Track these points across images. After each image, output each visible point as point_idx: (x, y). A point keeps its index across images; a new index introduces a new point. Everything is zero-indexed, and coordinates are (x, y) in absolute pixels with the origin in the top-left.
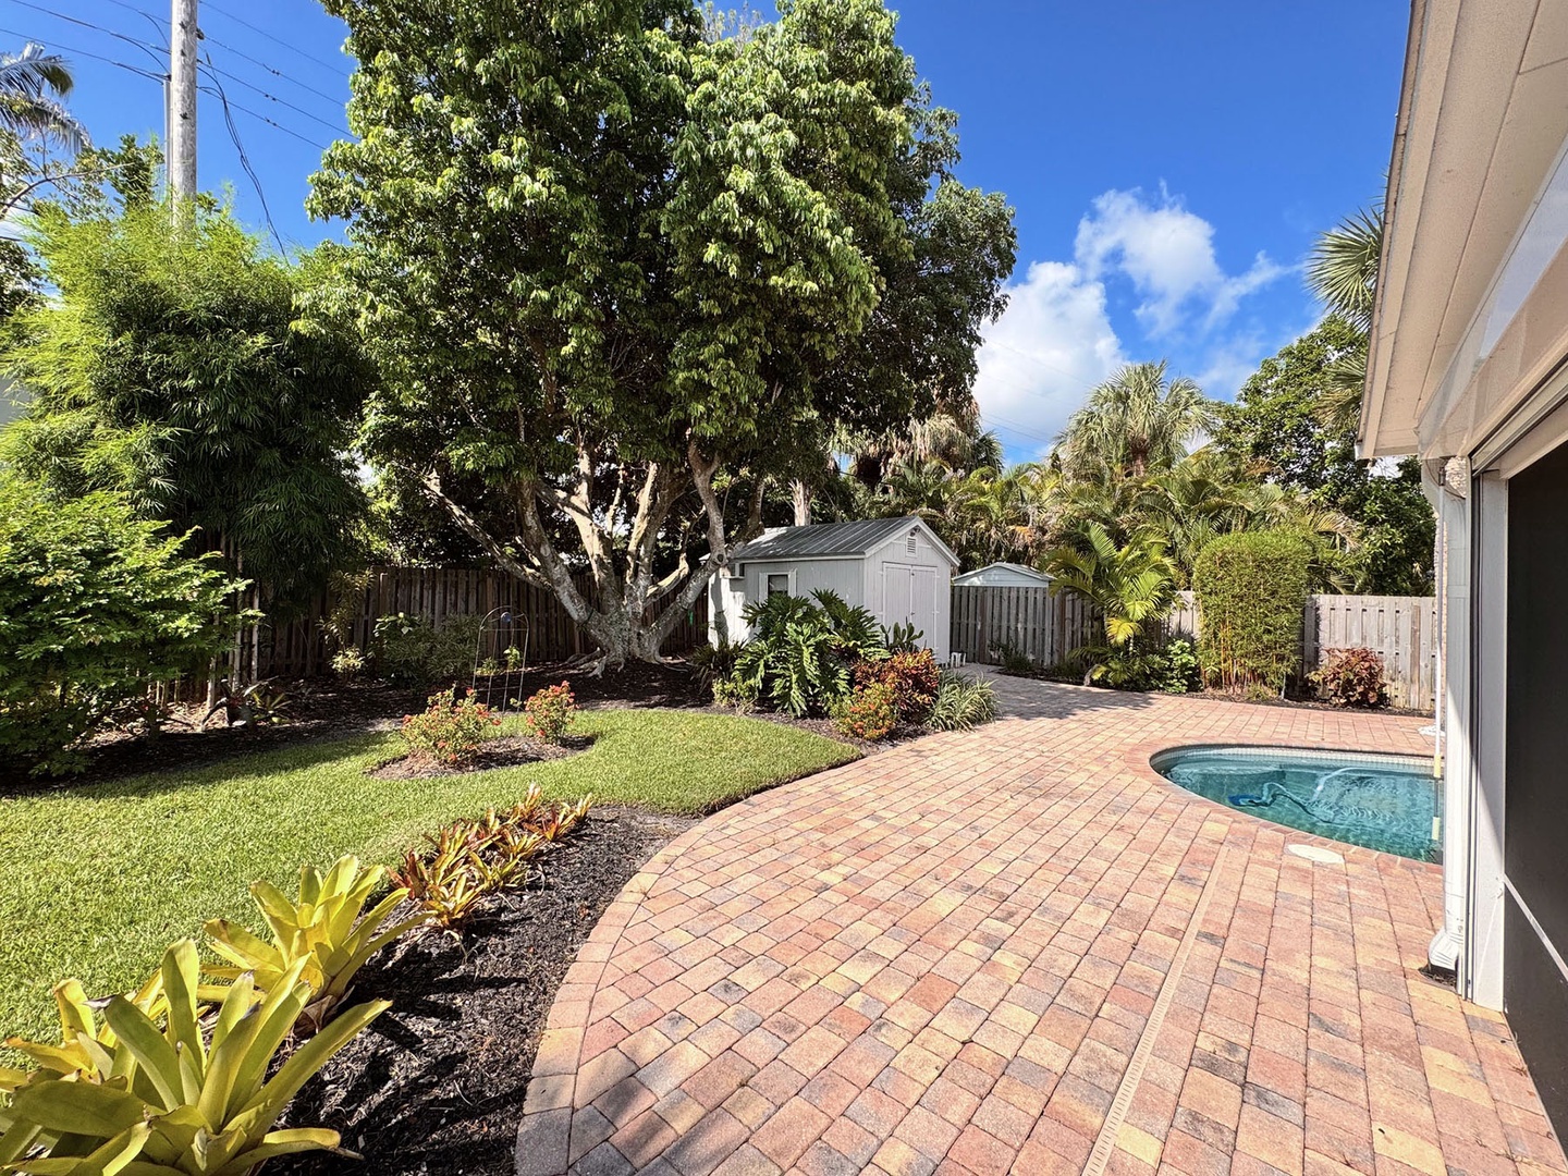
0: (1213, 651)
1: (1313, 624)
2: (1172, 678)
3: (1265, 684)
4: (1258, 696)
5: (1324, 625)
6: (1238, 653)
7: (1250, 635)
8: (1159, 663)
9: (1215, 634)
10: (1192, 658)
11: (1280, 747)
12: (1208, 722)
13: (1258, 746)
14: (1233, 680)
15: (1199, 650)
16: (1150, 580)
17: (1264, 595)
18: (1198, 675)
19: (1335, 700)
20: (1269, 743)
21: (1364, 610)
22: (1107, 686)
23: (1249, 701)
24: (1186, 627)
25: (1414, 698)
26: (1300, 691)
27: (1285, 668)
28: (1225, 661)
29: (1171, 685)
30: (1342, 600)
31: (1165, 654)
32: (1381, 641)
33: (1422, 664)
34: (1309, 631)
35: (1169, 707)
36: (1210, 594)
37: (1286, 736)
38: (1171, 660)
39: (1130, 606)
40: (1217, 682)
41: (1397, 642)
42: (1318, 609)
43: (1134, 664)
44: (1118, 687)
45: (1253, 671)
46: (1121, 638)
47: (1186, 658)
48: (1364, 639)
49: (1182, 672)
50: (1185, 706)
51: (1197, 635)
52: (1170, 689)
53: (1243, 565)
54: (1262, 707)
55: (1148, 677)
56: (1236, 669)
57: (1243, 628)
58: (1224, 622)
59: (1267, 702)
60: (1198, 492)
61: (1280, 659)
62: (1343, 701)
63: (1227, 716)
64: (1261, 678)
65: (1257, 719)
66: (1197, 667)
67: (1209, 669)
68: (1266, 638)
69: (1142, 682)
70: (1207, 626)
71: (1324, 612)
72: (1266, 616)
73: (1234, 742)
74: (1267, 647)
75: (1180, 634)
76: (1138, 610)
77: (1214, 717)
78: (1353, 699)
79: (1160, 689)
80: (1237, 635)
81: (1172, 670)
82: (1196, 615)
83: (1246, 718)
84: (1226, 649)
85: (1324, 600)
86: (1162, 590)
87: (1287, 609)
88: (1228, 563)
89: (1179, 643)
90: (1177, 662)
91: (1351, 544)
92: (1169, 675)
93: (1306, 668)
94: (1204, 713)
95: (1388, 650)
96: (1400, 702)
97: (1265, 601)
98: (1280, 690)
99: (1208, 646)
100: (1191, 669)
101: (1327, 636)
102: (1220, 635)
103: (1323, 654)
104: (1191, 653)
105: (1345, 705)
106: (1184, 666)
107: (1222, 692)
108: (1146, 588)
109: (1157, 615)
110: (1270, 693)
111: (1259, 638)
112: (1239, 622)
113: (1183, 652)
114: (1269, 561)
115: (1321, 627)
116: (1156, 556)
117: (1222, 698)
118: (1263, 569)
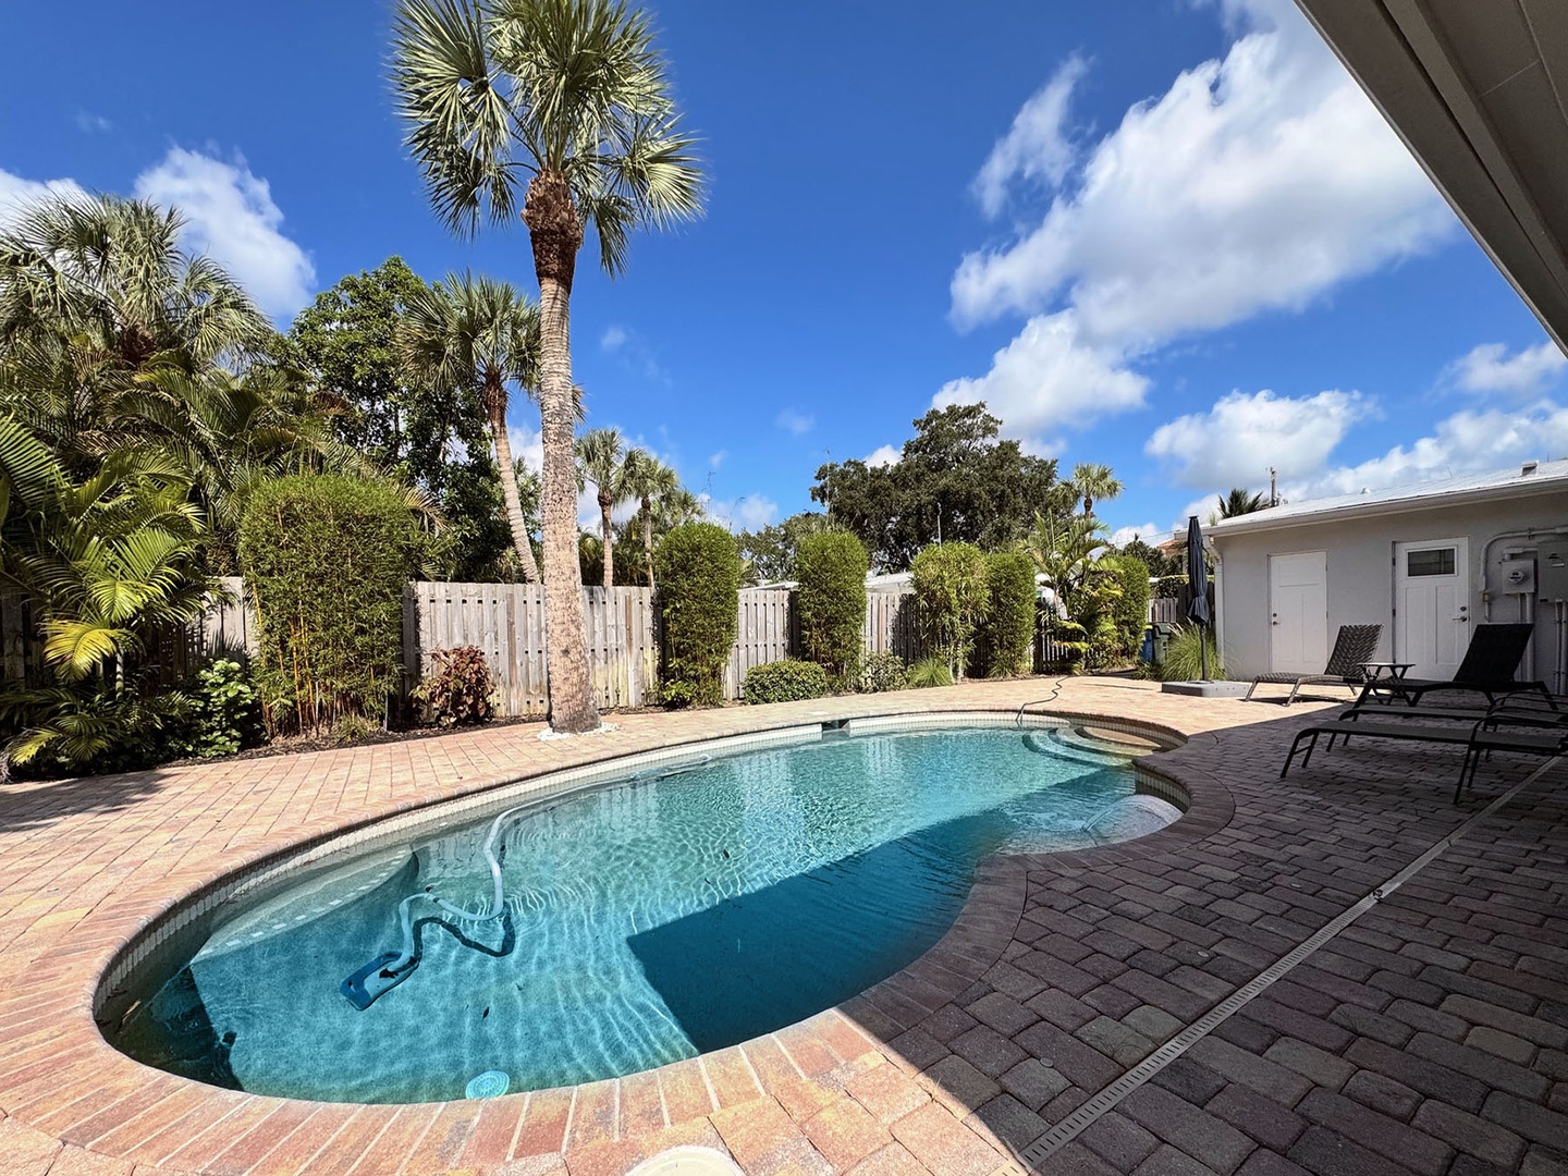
0: (281, 673)
1: (412, 622)
2: (211, 730)
3: (362, 714)
4: (353, 734)
5: (424, 623)
6: (321, 669)
7: (336, 640)
8: (182, 705)
9: (283, 643)
10: (245, 688)
11: (409, 810)
12: (279, 798)
13: (374, 821)
14: (316, 715)
15: (258, 675)
16: (153, 544)
17: (353, 574)
18: (259, 718)
19: (446, 721)
20: (391, 808)
21: (464, 601)
22: (57, 772)
23: (341, 744)
24: (234, 636)
25: (514, 703)
26: (405, 718)
27: (386, 686)
28: (301, 686)
29: (209, 744)
30: (441, 589)
31: (194, 687)
32: (482, 639)
33: (518, 663)
34: (408, 631)
35: (200, 787)
36: (270, 573)
37: (410, 789)
38: (206, 698)
39: (101, 591)
40: (290, 725)
41: (496, 639)
42: (416, 601)
43: (126, 714)
44: (83, 769)
45: (343, 696)
46: (83, 660)
47: (234, 688)
48: (466, 638)
49: (229, 716)
50: (234, 777)
51: (253, 649)
52: (209, 752)
53: (319, 523)
54: (362, 750)
55: (160, 738)
56: (320, 697)
57: (326, 628)
58: (296, 620)
59: (367, 740)
60: (244, 416)
61: (380, 671)
62: (453, 720)
63: (312, 778)
64: (355, 704)
65: (360, 770)
66: (257, 704)
67: (277, 703)
68: (359, 641)
69: (147, 749)
70: (268, 631)
71: (424, 604)
72: (358, 607)
73: (332, 826)
74: (361, 656)
75: (223, 650)
76: (126, 600)
77: (290, 784)
78: (463, 715)
79: (186, 755)
80: (317, 640)
81: (208, 715)
82: (250, 615)
83: (344, 772)
84: (301, 665)
85: (422, 589)
86: (181, 564)
87: (385, 596)
88: (297, 518)
89: (220, 664)
90: (219, 698)
91: (439, 527)
92: (205, 725)
93: (407, 684)
94: (272, 781)
95: (487, 649)
96: (501, 712)
97: (354, 583)
98: (382, 718)
99: (272, 663)
100: (246, 707)
101: (428, 637)
102: (291, 644)
103: (426, 659)
104: (243, 681)
105: (455, 724)
106: (233, 704)
107: (301, 739)
108: (146, 561)
109: (170, 614)
110: (370, 726)
111: (349, 642)
112: (319, 619)
113: (231, 679)
114: (358, 521)
115: (422, 626)
116: (165, 500)
117: (301, 748)
118: (350, 533)
